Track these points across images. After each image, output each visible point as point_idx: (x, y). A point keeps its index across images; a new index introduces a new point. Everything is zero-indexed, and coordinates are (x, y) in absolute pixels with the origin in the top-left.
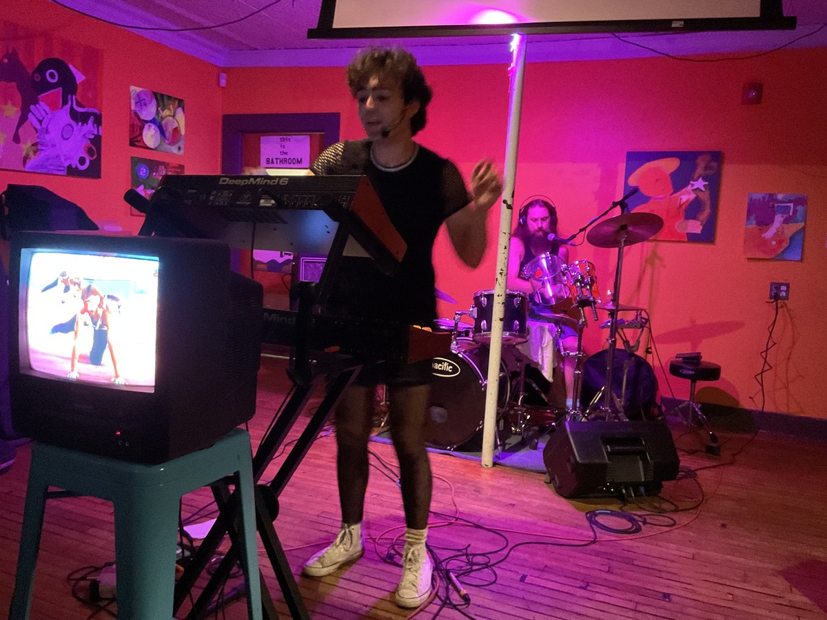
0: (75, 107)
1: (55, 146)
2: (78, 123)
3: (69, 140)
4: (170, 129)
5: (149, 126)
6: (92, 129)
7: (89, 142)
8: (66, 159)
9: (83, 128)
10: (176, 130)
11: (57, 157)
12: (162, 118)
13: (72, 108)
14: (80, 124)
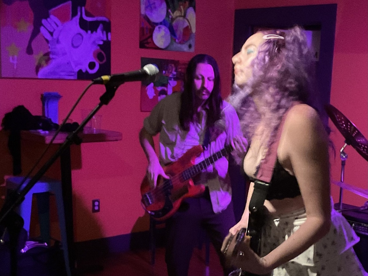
0: (84, 17)
1: (66, 54)
2: (87, 32)
3: (79, 48)
4: (181, 29)
5: (159, 28)
6: (101, 35)
7: (99, 48)
8: (76, 66)
9: (92, 35)
10: (187, 29)
11: (68, 63)
12: (173, 19)
13: (81, 19)
14: (89, 32)
